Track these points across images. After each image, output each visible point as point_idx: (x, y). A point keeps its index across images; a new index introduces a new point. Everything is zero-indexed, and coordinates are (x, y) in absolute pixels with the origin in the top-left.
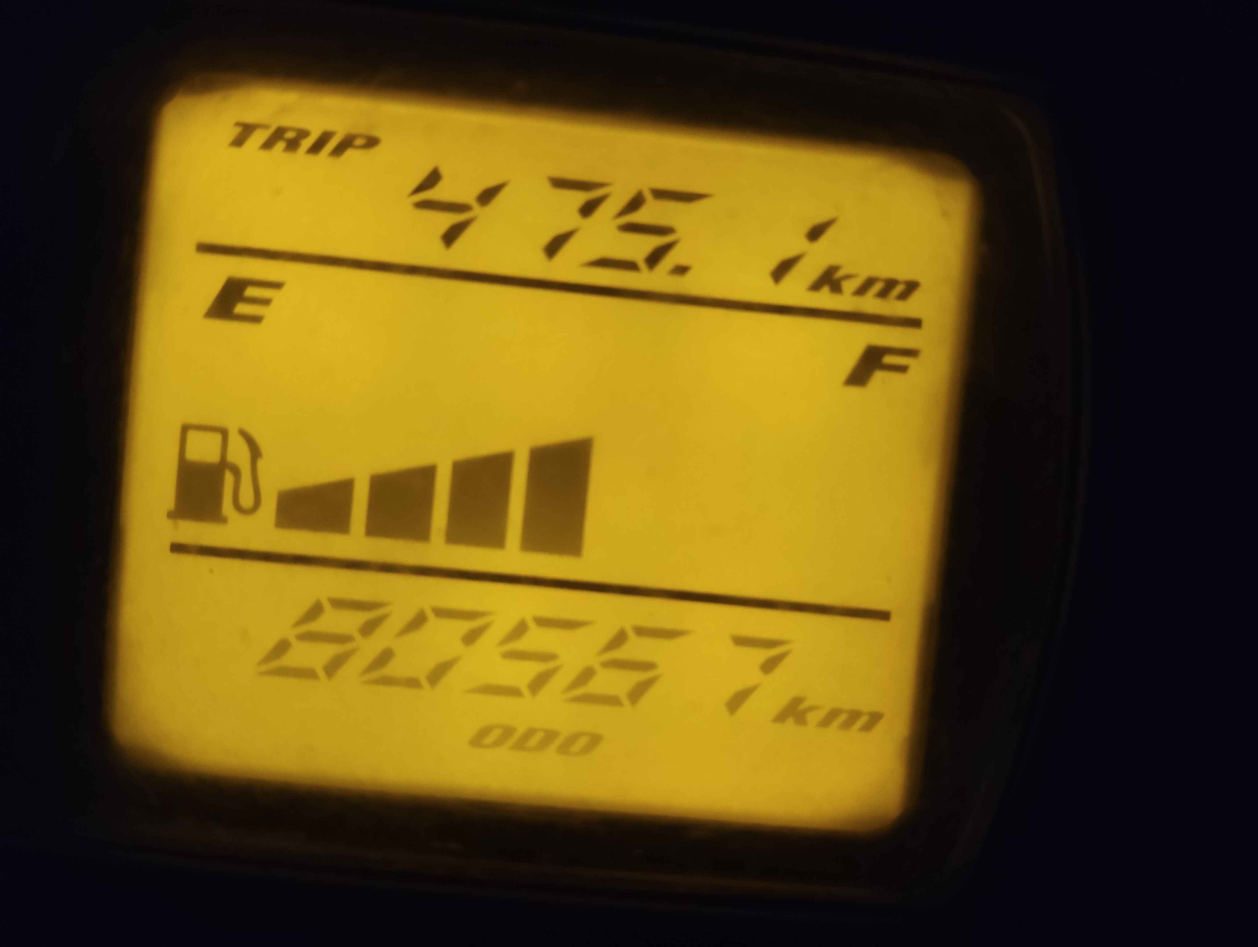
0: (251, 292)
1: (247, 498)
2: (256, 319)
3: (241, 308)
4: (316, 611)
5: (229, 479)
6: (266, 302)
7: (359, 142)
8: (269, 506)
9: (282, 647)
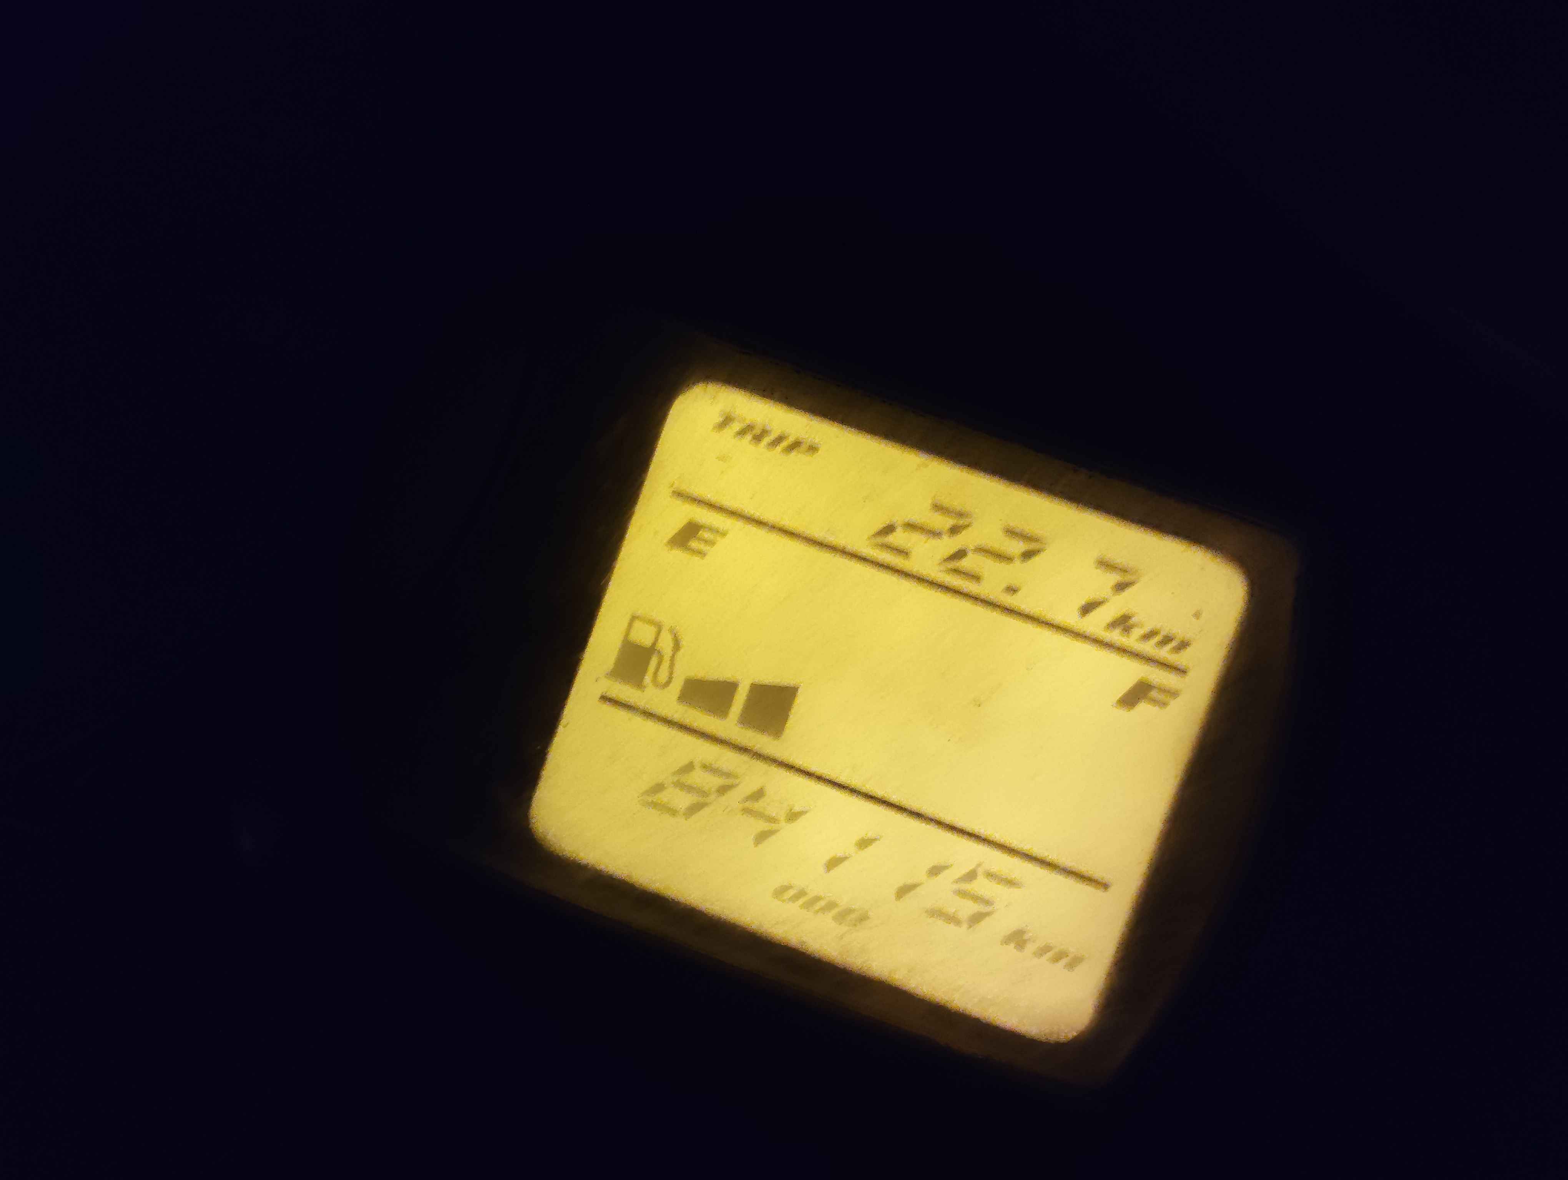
0: (703, 534)
1: (663, 676)
2: (701, 554)
3: (694, 544)
4: (689, 768)
5: (654, 660)
6: (711, 543)
7: (804, 447)
8: (677, 686)
9: (659, 788)
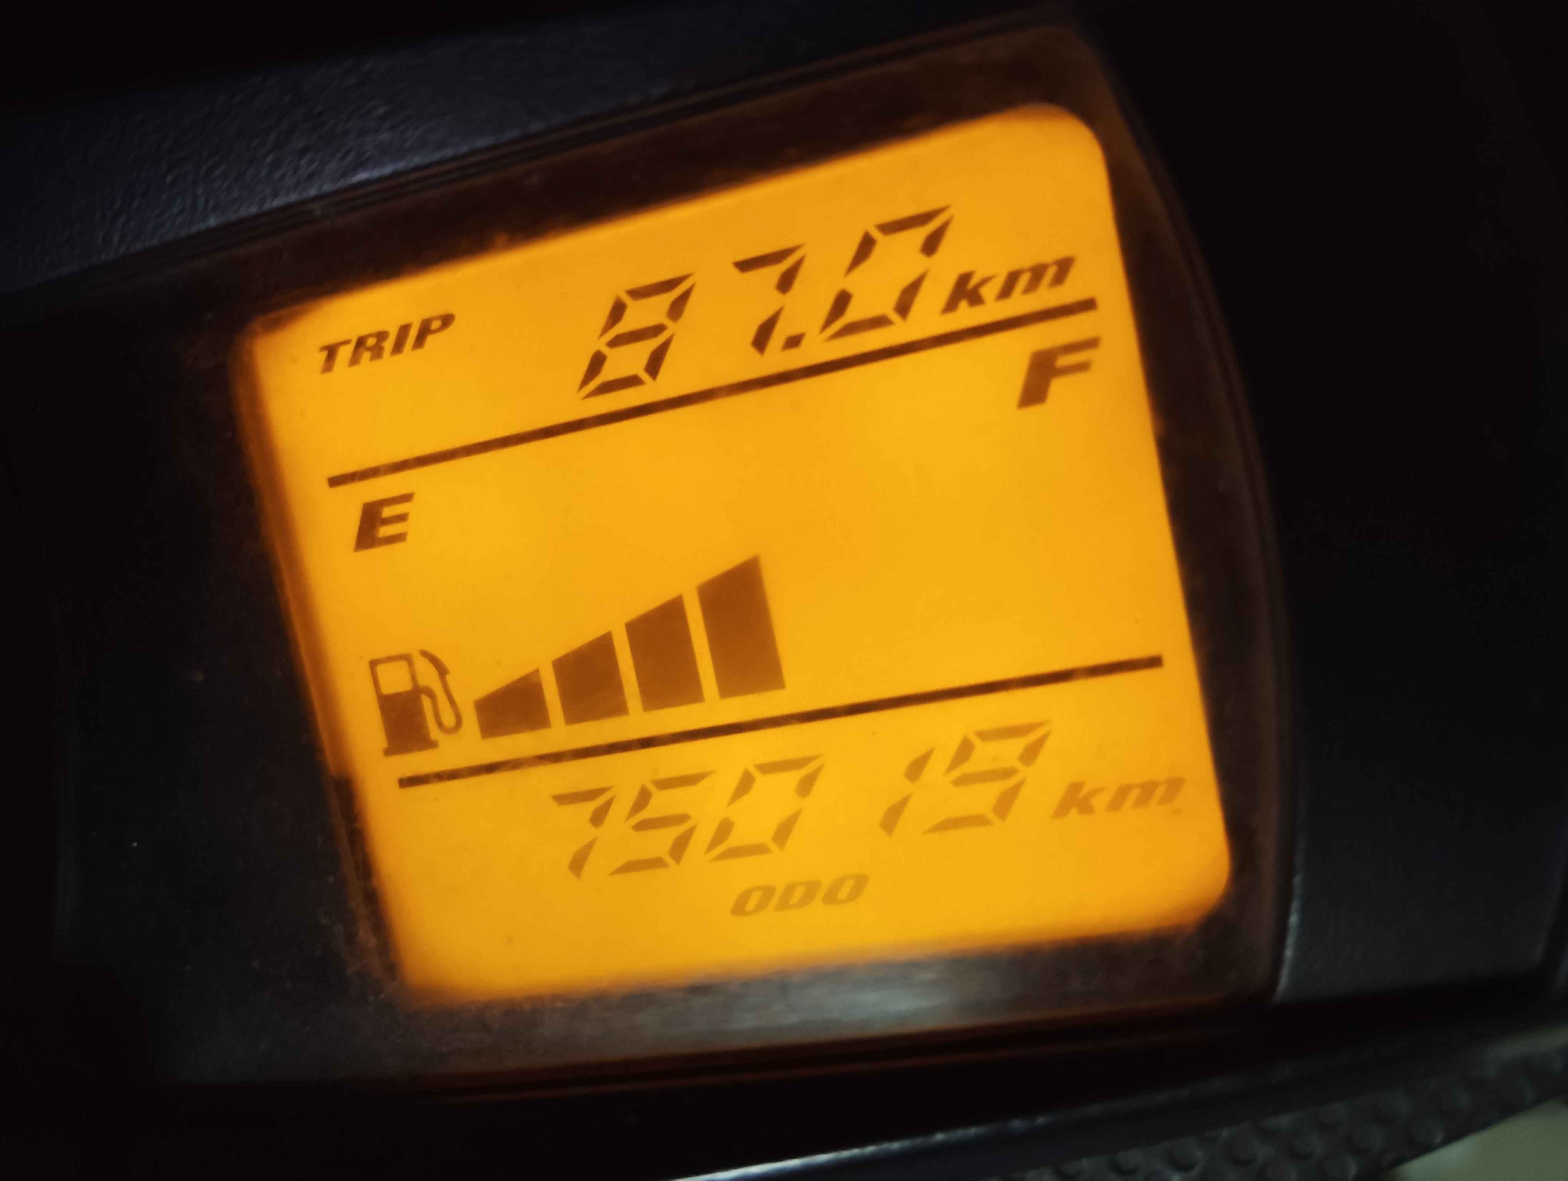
0: (387, 512)
1: (448, 718)
2: (400, 538)
3: (385, 531)
5: (426, 702)
6: (402, 518)
7: (436, 324)
8: (470, 719)
